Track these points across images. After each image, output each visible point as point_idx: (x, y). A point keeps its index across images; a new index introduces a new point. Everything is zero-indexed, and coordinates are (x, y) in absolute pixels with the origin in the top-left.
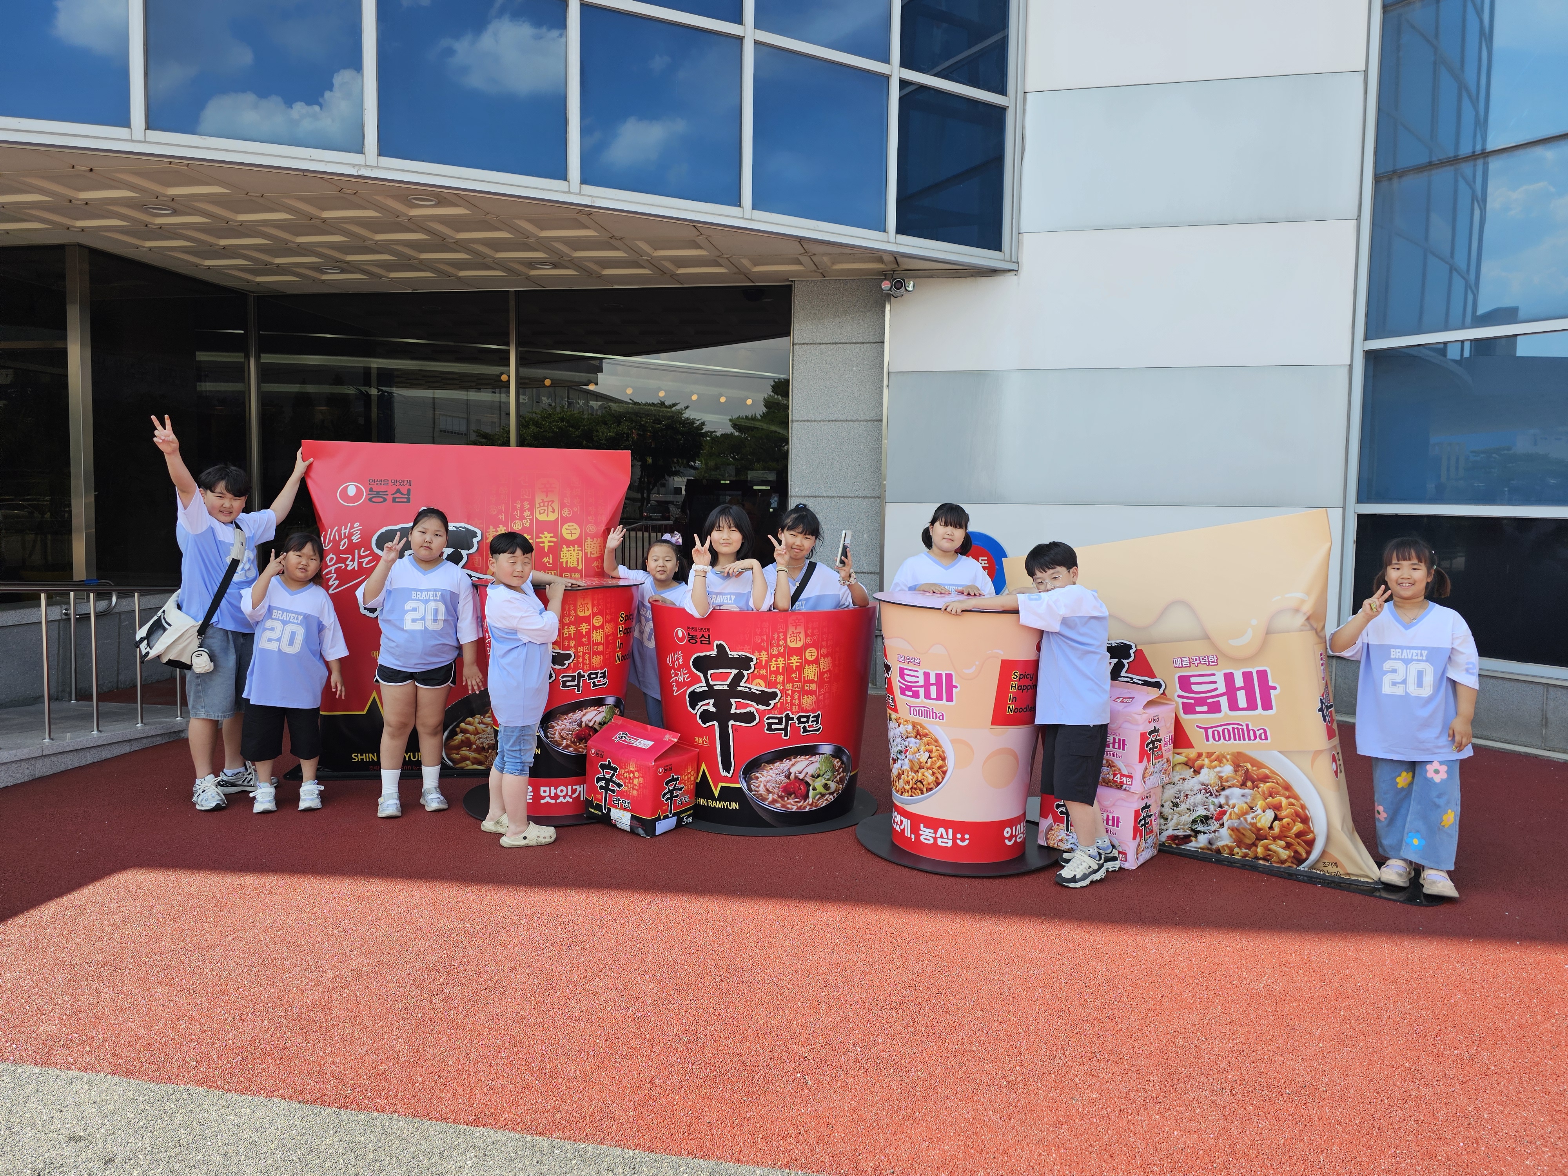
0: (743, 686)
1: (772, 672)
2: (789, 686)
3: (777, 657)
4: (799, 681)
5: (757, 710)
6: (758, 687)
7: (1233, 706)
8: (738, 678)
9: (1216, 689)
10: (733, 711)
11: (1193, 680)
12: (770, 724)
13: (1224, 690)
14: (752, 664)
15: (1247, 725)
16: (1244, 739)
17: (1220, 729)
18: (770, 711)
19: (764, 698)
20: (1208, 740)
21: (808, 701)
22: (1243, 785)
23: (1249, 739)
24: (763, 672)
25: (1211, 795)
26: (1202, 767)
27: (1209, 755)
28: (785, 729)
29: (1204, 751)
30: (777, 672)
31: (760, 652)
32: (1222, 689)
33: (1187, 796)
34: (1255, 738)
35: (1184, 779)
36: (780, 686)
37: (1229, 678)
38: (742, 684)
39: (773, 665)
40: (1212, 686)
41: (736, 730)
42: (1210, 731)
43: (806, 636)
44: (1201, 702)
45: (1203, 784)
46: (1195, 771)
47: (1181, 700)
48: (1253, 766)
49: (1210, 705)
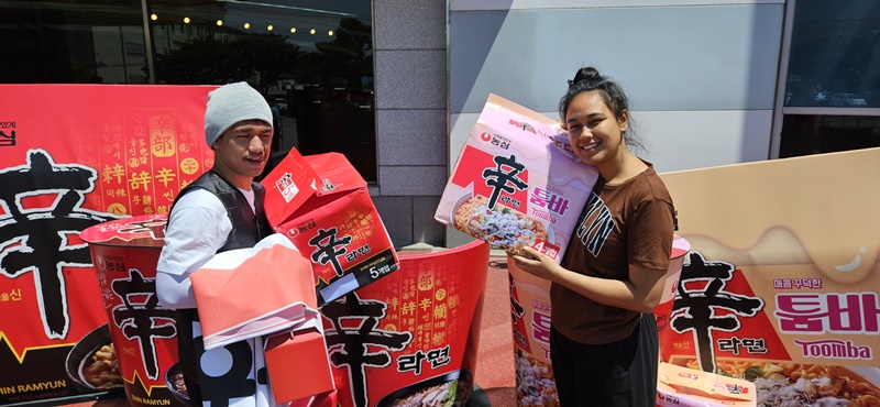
0: (375, 331)
1: (403, 317)
2: (420, 327)
3: (408, 301)
4: (430, 321)
5: (390, 352)
6: (390, 331)
7: (835, 325)
8: (370, 323)
9: (819, 309)
10: (365, 354)
11: (793, 300)
12: (402, 364)
13: (827, 311)
14: (383, 310)
15: (849, 343)
16: (844, 355)
17: (820, 345)
18: (402, 352)
19: (396, 341)
20: (806, 353)
21: (438, 338)
22: (840, 395)
23: (850, 355)
24: (395, 317)
25: (806, 401)
26: (798, 377)
27: (806, 367)
28: (417, 367)
29: (802, 363)
30: (408, 316)
31: (391, 298)
32: (824, 308)
33: (781, 400)
34: (856, 355)
35: (779, 386)
36: (411, 329)
37: (833, 301)
38: (373, 329)
39: (404, 310)
40: (815, 307)
41: (369, 371)
42: (809, 347)
43: (436, 278)
44: (802, 320)
45: (798, 391)
46: (790, 380)
47: (780, 318)
48: (851, 379)
49: (809, 323)
